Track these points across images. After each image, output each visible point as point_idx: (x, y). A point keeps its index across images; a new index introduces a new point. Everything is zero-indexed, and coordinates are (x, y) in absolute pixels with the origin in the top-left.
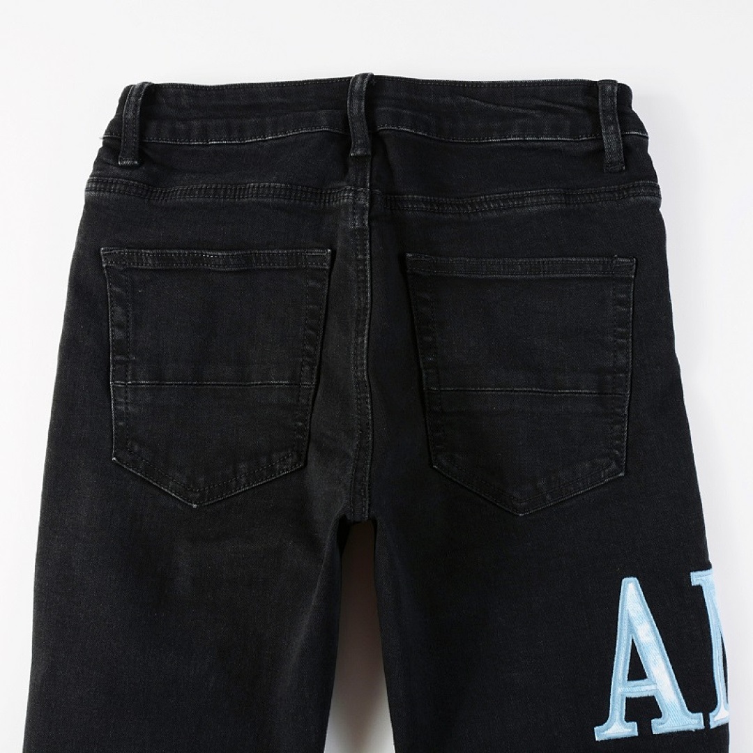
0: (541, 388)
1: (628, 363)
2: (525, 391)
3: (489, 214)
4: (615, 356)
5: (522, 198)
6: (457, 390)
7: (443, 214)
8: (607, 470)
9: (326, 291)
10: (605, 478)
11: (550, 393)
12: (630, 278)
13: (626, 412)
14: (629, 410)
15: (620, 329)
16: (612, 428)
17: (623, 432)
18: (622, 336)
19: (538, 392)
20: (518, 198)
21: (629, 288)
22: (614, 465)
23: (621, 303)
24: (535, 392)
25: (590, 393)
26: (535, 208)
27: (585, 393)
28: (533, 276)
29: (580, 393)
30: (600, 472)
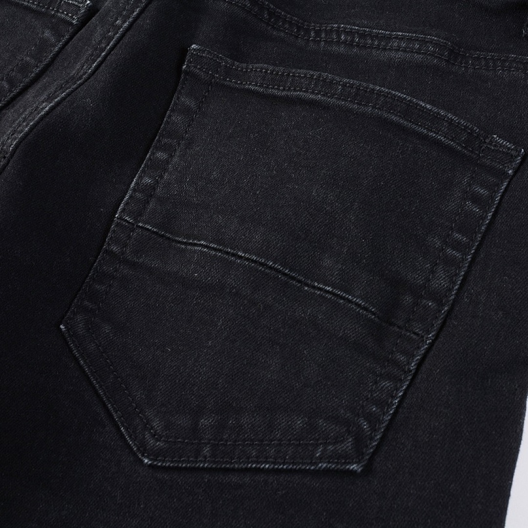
0: (284, 265)
1: (450, 290)
2: (253, 261)
3: (335, 48)
4: (432, 272)
5: (389, 38)
6: (163, 236)
7: (273, 27)
8: (330, 448)
9: (56, 49)
10: (321, 459)
11: (299, 281)
12: (505, 174)
13: (413, 366)
14: (420, 365)
15: (457, 236)
16: (376, 383)
17: (394, 397)
18: (457, 246)
19: (277, 270)
20: (384, 37)
21: (498, 185)
22: (348, 444)
23: (476, 199)
24: (270, 268)
25: (365, 309)
26: (400, 54)
27: (357, 304)
28: (356, 106)
29: (350, 301)
30: (317, 445)
